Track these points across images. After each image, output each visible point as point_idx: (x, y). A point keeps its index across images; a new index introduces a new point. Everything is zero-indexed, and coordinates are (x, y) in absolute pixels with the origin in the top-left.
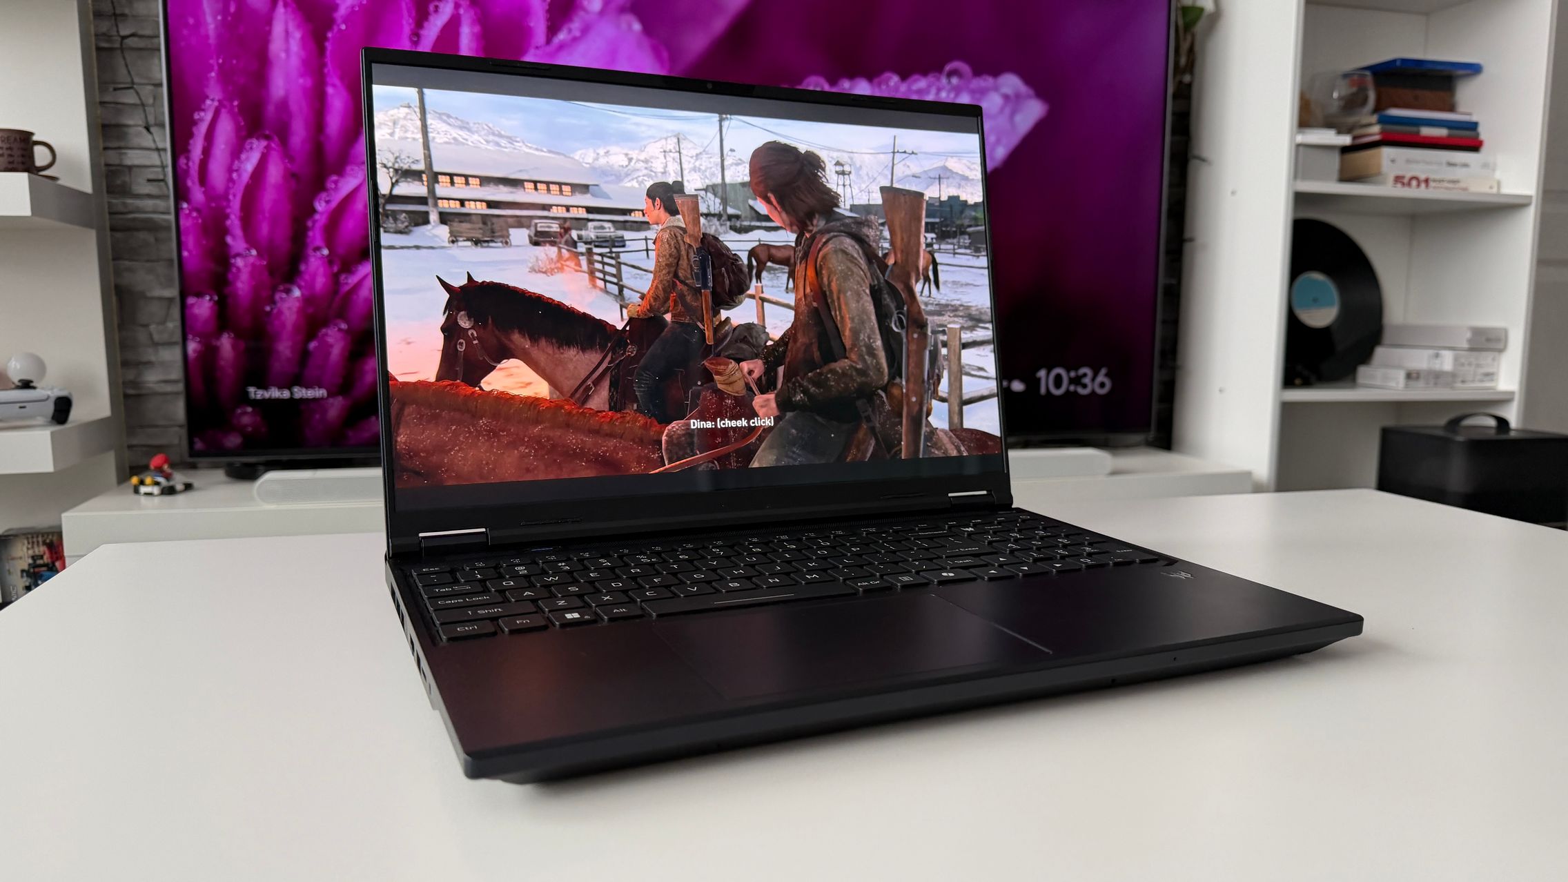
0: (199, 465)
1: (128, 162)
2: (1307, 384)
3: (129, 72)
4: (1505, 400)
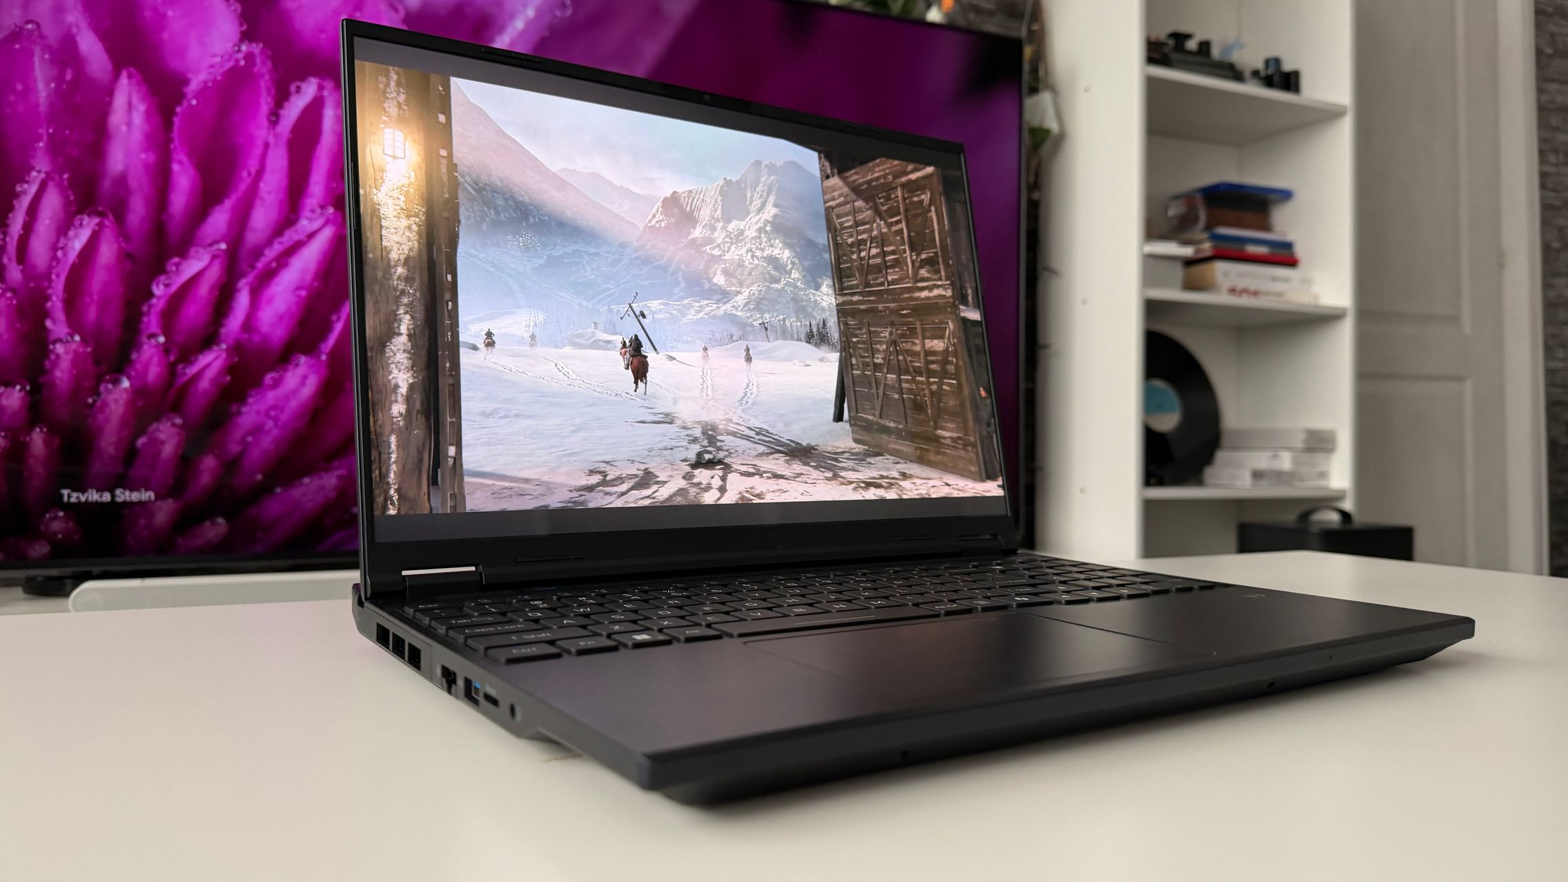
2: (1163, 483)
4: (1341, 495)
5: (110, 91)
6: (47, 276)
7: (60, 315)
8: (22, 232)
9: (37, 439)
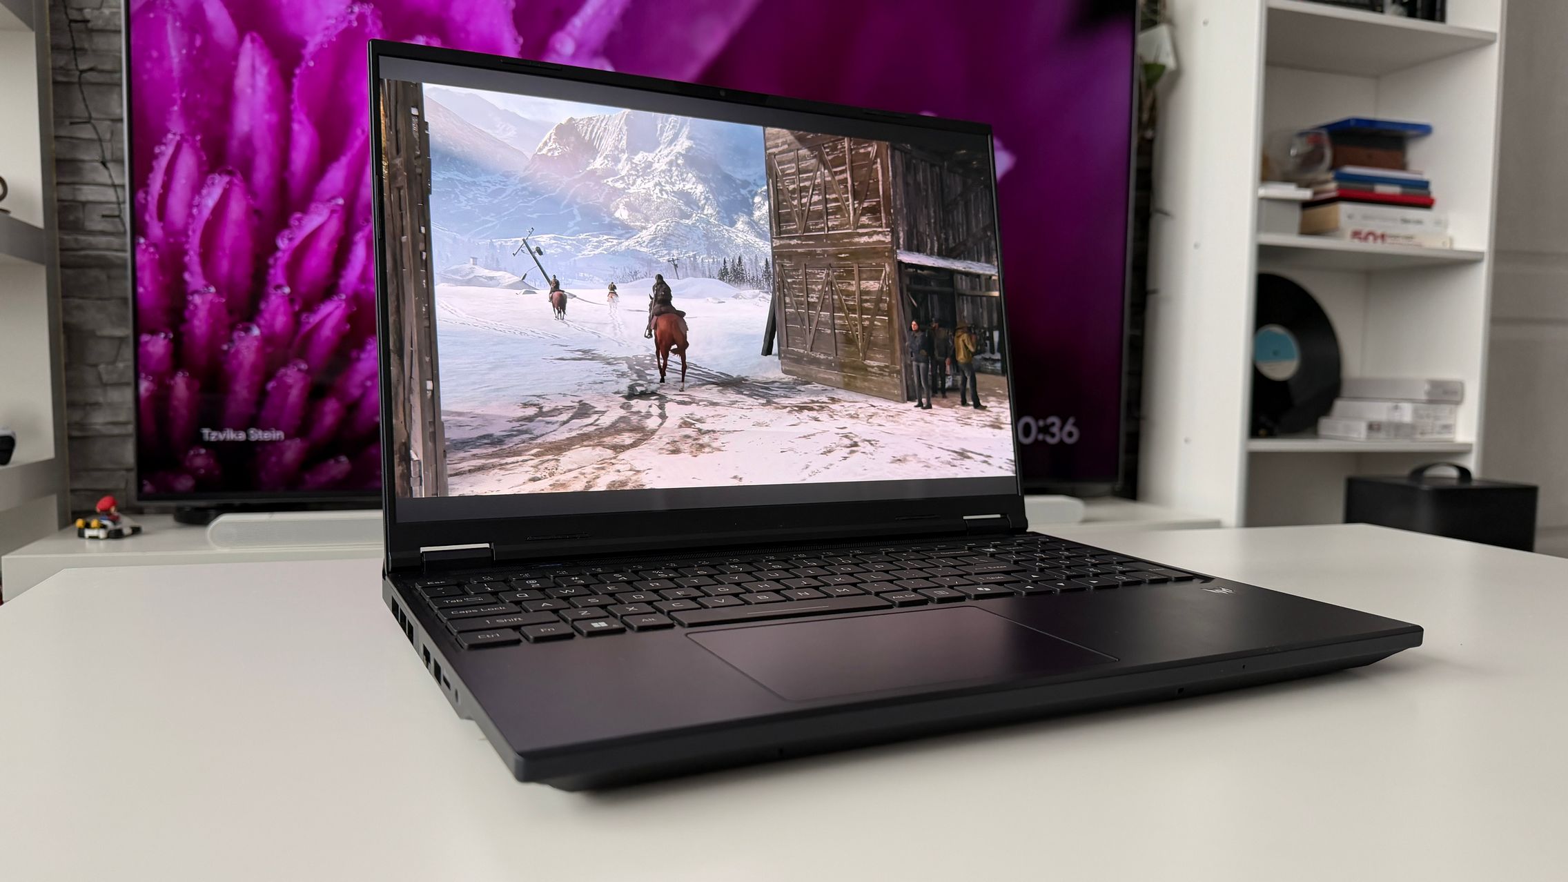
0: (146, 511)
1: (82, 198)
2: (1271, 435)
3: (87, 106)
4: (1464, 451)
5: (235, 55)
6: (184, 232)
7: (197, 268)
8: (161, 191)
9: (180, 384)
